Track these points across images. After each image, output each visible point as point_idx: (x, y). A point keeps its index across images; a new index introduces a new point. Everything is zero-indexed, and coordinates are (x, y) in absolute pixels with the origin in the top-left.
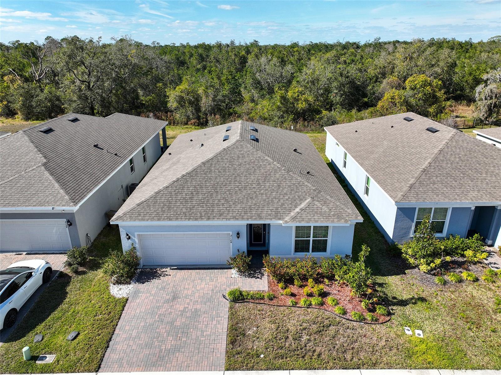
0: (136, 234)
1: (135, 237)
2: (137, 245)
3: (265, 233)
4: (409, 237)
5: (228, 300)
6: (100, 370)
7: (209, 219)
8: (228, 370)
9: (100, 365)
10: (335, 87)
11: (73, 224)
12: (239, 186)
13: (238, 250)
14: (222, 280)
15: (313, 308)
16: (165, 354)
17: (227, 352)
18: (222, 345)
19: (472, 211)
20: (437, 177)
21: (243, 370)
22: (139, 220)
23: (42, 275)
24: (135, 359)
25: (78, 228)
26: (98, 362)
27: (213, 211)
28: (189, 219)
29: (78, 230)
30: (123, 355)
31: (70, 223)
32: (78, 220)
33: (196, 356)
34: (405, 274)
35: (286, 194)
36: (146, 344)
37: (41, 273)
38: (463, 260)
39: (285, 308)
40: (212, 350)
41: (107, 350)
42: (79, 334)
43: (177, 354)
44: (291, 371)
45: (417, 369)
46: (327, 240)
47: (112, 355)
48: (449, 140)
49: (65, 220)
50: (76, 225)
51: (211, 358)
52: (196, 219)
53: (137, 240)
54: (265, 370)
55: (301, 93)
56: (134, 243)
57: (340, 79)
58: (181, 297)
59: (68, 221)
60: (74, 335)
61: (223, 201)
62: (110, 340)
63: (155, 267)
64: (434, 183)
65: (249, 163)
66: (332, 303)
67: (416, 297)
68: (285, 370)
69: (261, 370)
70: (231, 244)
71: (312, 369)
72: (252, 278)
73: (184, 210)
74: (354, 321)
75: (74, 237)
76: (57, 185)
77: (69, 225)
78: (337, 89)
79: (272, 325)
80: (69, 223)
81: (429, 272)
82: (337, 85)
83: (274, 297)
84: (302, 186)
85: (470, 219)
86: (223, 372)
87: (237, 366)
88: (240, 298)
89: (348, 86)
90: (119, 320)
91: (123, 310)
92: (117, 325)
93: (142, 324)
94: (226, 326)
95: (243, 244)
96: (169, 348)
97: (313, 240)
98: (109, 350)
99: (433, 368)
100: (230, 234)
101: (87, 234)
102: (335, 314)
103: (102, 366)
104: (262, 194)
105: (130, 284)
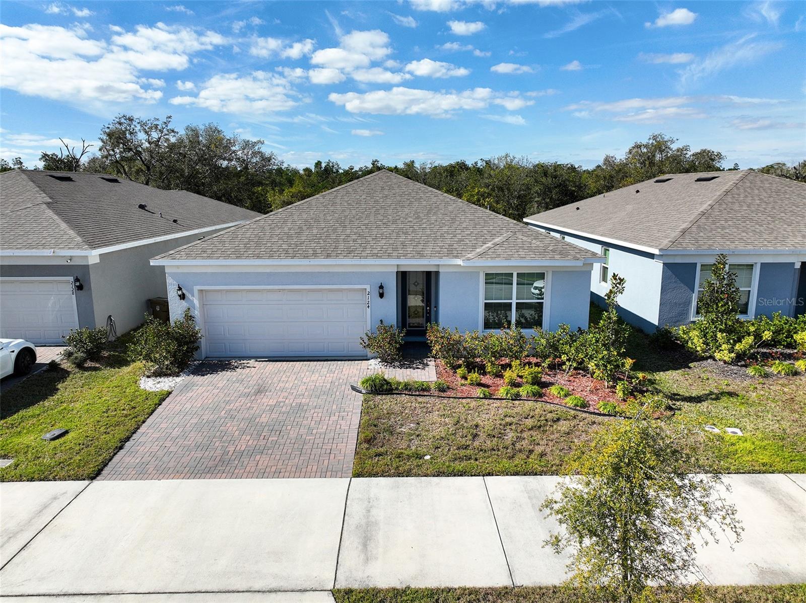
0: (196, 288)
1: (193, 295)
2: (196, 312)
3: (430, 310)
4: (689, 321)
5: (360, 392)
6: (98, 478)
7: (328, 256)
8: (358, 475)
9: (102, 470)
10: (536, 192)
11: (85, 288)
12: (384, 220)
13: (381, 321)
14: (351, 372)
15: (522, 400)
16: (233, 457)
17: (357, 453)
18: (349, 445)
19: (797, 272)
20: (726, 220)
21: (389, 476)
22: (203, 258)
23: (14, 355)
24: (171, 464)
25: (93, 295)
26: (98, 465)
27: (336, 247)
28: (293, 257)
29: (94, 301)
30: (150, 458)
31: (80, 286)
32: (95, 281)
33: (296, 458)
34: (690, 368)
35: (466, 228)
36: (198, 444)
37: (13, 352)
38: (792, 352)
39: (469, 400)
40: (328, 451)
41: (118, 452)
42: (66, 432)
43: (258, 457)
44: (488, 478)
45: (741, 473)
46: (543, 302)
47: (127, 459)
48: (737, 180)
49: (71, 279)
50: (90, 289)
51: (326, 462)
52: (306, 257)
53: (196, 302)
54: (434, 476)
55: (482, 195)
56: (191, 308)
57: (544, 180)
58: (273, 390)
59: (77, 280)
60: (57, 433)
61: (354, 237)
62: (128, 439)
63: (228, 359)
64: (723, 228)
65: (401, 196)
66: (559, 393)
67: (716, 391)
68: (475, 475)
69: (426, 476)
70: (369, 310)
71: (530, 475)
72: (407, 368)
73: (285, 246)
74: (604, 415)
75: (85, 312)
76: (64, 226)
77: (77, 286)
78: (539, 195)
79: (446, 419)
80: (78, 284)
81: (734, 362)
82: (540, 189)
83: (448, 388)
84: (495, 220)
85: (796, 282)
86: (349, 479)
87: (379, 470)
88: (385, 387)
89: (557, 190)
90: (150, 415)
91: (160, 405)
92: (144, 422)
93: (194, 421)
94: (356, 421)
95: (389, 309)
96: (243, 449)
97: (517, 303)
98: (122, 452)
99: (773, 472)
100: (367, 291)
101: (110, 316)
102: (568, 407)
103: (103, 472)
104: (424, 229)
105: (177, 376)
